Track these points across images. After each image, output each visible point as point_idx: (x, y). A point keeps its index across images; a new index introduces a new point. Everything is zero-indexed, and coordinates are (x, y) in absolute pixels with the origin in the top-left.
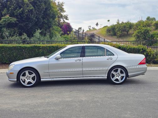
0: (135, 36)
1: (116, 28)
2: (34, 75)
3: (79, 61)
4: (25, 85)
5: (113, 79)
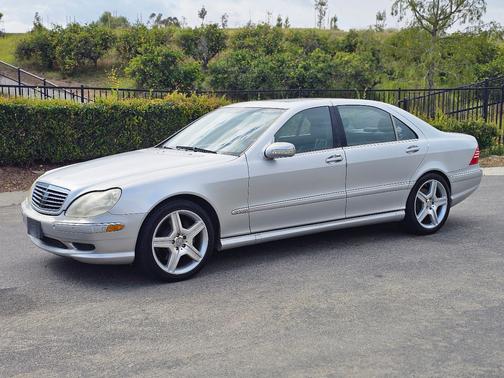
0: (133, 74)
1: (54, 43)
2: (199, 226)
3: (338, 163)
4: (171, 272)
5: (420, 218)
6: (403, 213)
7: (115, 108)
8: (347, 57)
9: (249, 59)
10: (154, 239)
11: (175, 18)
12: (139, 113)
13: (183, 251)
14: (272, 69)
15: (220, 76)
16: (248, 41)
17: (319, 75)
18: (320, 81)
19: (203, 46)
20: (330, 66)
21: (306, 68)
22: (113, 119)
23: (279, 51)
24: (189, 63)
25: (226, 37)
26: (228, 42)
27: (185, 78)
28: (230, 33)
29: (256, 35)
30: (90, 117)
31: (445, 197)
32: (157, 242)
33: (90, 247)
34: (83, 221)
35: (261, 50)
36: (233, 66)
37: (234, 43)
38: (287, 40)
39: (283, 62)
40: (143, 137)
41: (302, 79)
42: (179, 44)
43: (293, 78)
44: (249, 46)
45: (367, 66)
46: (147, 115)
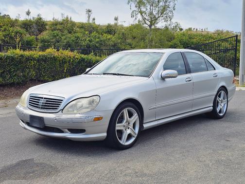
2: (136, 117)
3: (190, 82)
4: (123, 144)
5: (218, 110)
6: (212, 108)
7: (22, 56)
8: (109, 36)
9: (60, 35)
10: (117, 125)
11: (8, 15)
12: (34, 59)
13: (129, 131)
14: (73, 41)
15: (46, 43)
16: (58, 27)
17: (97, 45)
18: (97, 47)
19: (34, 28)
20: (101, 41)
21: (90, 41)
22: (20, 62)
23: (74, 33)
24: (27, 37)
25: (46, 24)
26: (47, 27)
27: (27, 44)
28: (48, 23)
29: (62, 24)
30: (8, 61)
31: (226, 100)
32: (118, 127)
33: (82, 131)
34: (78, 116)
35: (66, 32)
36: (53, 39)
37: (51, 28)
38: (78, 27)
39: (78, 37)
40: (36, 72)
41: (88, 47)
42: (21, 27)
43: (84, 45)
44: (59, 29)
45: (119, 41)
46: (38, 60)
